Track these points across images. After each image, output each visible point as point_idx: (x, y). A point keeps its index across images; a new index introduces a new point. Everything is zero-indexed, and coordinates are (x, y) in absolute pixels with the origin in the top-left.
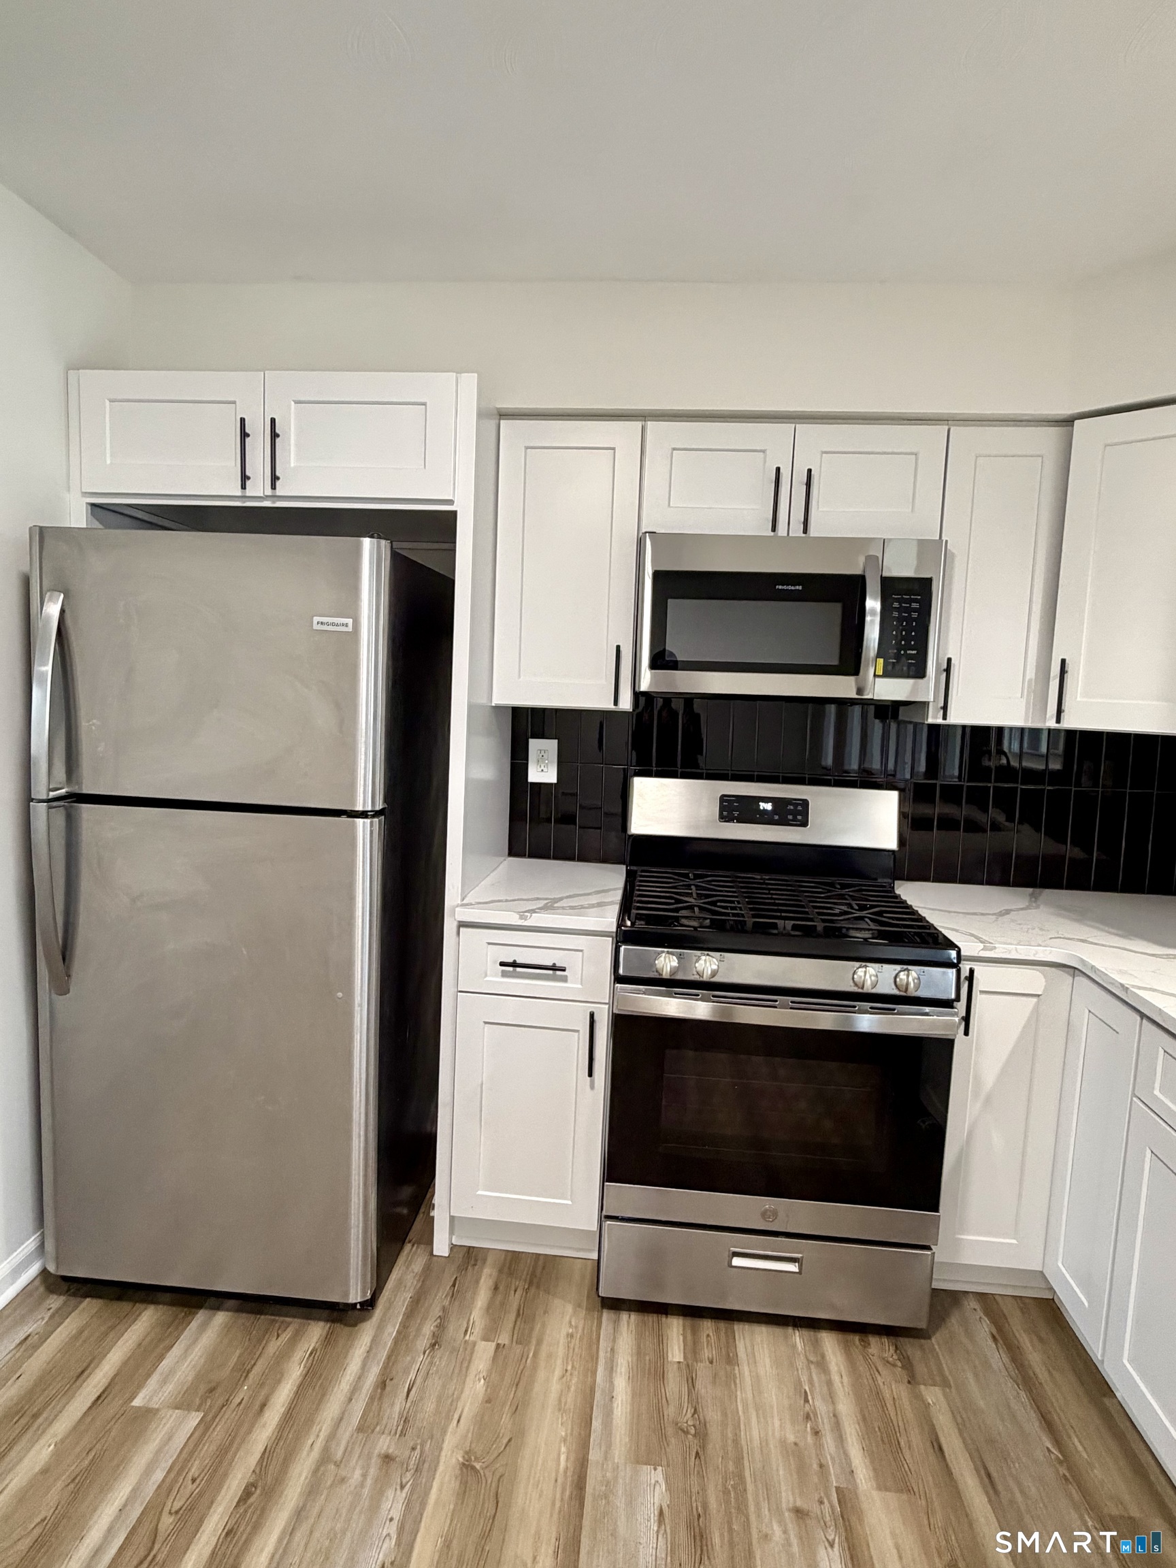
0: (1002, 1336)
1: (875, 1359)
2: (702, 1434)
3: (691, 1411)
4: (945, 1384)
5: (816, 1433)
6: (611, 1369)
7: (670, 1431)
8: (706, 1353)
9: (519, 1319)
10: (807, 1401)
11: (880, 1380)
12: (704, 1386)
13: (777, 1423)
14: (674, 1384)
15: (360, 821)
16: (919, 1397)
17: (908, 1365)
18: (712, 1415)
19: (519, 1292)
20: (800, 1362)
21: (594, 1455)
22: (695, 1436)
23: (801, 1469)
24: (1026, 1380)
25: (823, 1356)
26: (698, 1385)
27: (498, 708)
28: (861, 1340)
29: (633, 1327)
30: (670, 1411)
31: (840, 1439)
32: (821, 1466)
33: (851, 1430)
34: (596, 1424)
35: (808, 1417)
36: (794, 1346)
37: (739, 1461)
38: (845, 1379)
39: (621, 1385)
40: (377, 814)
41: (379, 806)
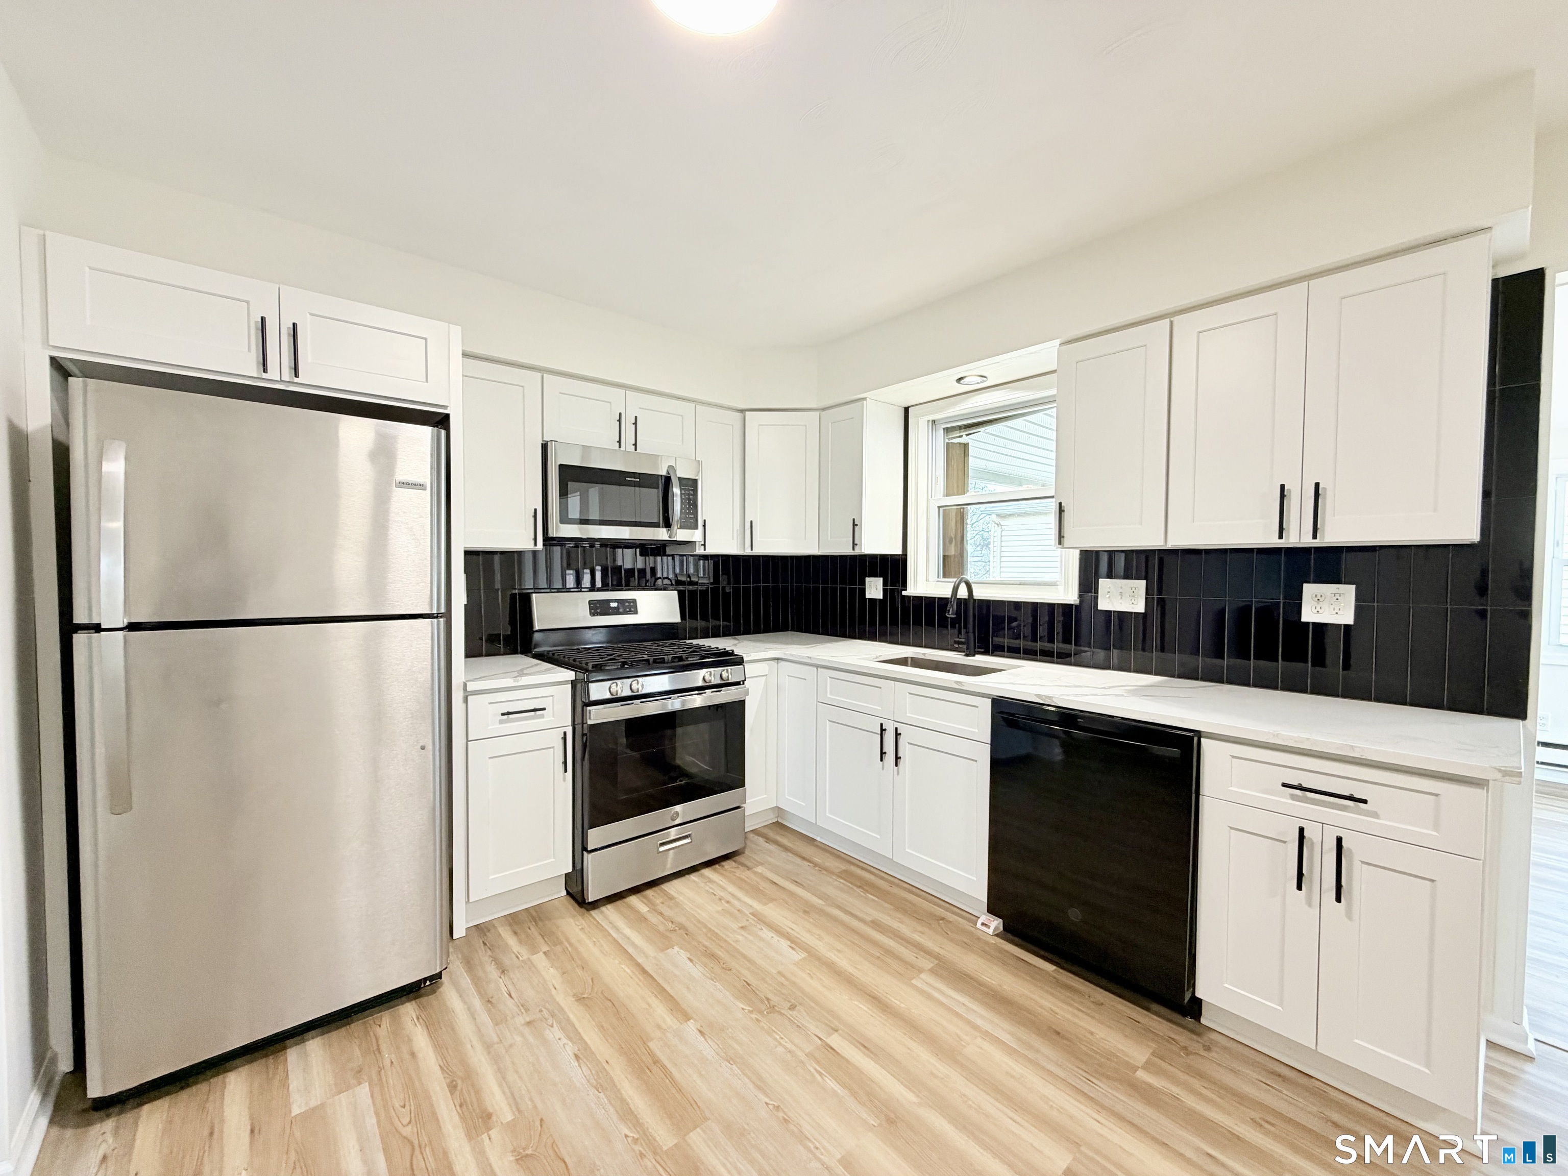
0: (768, 840)
1: (730, 869)
2: (682, 927)
3: (670, 924)
4: (762, 864)
5: (728, 902)
6: (617, 929)
7: (668, 934)
8: (658, 902)
9: (545, 937)
10: (715, 895)
11: (737, 874)
12: (667, 912)
13: (710, 908)
14: (654, 919)
16: (755, 873)
17: (744, 865)
18: (681, 919)
19: (532, 929)
20: (702, 885)
21: (640, 960)
22: (680, 929)
23: (731, 915)
24: (786, 849)
25: (709, 878)
26: (664, 912)
28: (719, 866)
29: (612, 910)
30: (661, 928)
31: (739, 900)
32: (739, 911)
33: (740, 894)
34: (630, 950)
35: (720, 899)
36: (694, 881)
37: (705, 926)
38: (724, 881)
39: (628, 931)
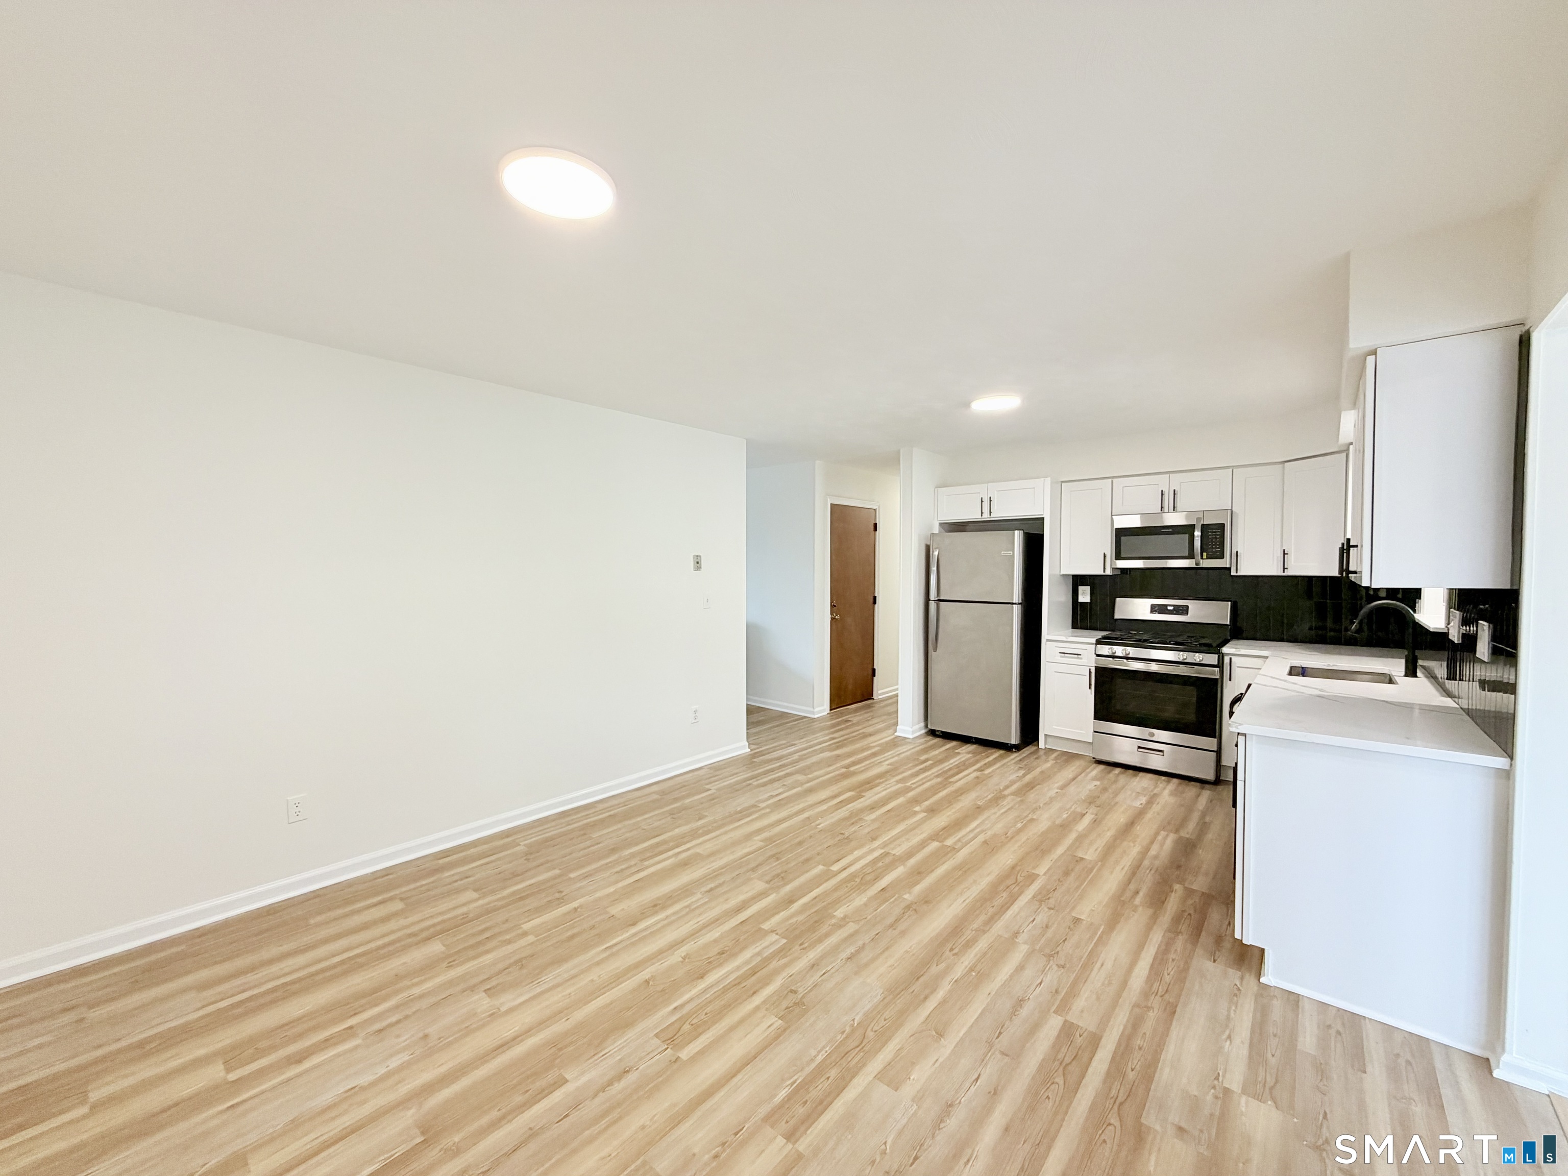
15: (1014, 605)
27: (1063, 575)
40: (1019, 604)
41: (1020, 601)
